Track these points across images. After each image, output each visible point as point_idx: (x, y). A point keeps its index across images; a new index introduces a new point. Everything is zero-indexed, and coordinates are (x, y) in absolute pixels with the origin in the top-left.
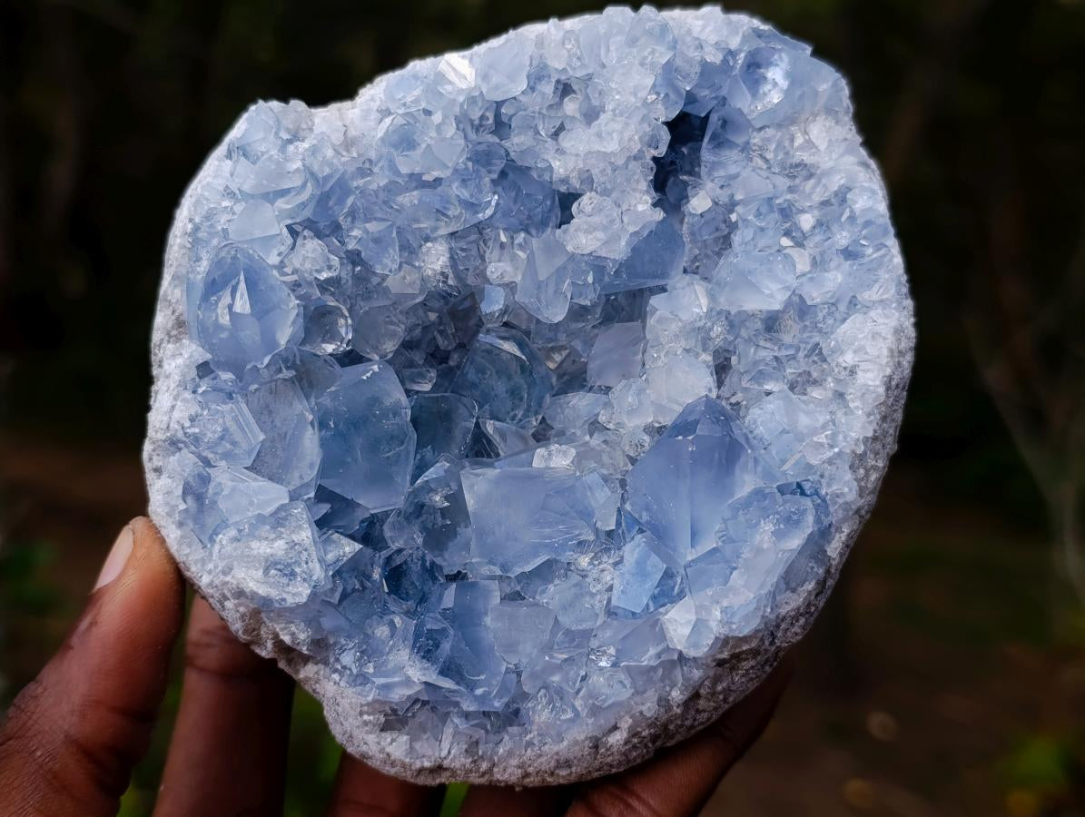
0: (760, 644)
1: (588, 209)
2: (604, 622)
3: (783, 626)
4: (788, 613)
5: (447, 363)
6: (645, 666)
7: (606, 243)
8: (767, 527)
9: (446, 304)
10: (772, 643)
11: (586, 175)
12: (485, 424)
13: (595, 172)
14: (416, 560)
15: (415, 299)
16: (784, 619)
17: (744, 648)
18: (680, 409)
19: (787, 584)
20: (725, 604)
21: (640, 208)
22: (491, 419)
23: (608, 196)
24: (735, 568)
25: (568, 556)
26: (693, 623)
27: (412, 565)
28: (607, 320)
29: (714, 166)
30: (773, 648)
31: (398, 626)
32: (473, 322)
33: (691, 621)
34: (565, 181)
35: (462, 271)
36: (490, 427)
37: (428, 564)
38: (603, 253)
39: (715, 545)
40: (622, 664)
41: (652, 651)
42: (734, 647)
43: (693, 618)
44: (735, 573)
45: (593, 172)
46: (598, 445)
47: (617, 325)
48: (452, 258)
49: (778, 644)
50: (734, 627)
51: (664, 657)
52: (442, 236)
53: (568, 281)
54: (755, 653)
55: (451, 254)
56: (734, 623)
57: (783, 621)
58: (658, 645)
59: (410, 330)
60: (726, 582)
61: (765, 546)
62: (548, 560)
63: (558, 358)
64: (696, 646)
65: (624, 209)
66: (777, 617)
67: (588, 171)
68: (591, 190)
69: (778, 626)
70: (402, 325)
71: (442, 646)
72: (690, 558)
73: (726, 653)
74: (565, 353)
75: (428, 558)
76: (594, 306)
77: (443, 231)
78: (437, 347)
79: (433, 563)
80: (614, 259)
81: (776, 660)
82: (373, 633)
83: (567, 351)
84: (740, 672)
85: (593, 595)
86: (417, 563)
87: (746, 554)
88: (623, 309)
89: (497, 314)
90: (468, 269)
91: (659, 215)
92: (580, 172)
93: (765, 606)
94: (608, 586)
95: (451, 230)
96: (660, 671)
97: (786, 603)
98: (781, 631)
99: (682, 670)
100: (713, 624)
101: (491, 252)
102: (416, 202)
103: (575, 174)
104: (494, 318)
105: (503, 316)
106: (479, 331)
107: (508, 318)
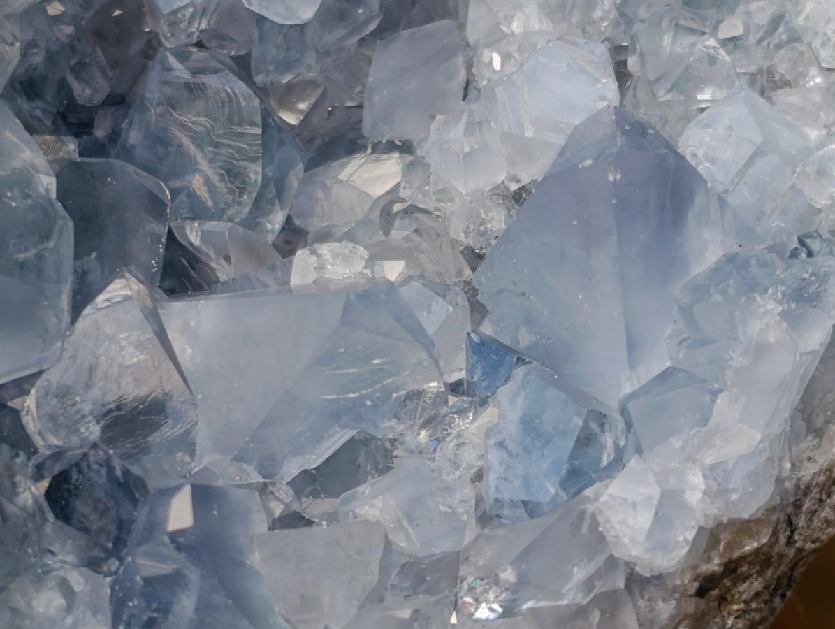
0: (773, 540)
2: (478, 537)
3: (807, 505)
4: (813, 478)
5: (90, 134)
6: (567, 606)
8: (769, 306)
10: (790, 541)
12: (183, 229)
14: (95, 466)
16: (807, 491)
17: (747, 548)
18: (561, 140)
19: (808, 420)
20: (709, 459)
22: (193, 219)
24: (720, 391)
25: (388, 427)
26: (655, 502)
27: (92, 475)
30: (791, 552)
31: (77, 589)
32: (136, 47)
33: (650, 498)
36: (193, 235)
37: (118, 473)
39: (668, 364)
40: (525, 607)
41: (579, 574)
42: (730, 546)
43: (655, 492)
44: (721, 400)
46: (407, 239)
49: (799, 544)
50: (734, 497)
51: (600, 587)
54: (762, 558)
56: (734, 490)
57: (806, 494)
58: (590, 561)
60: (704, 421)
61: (772, 338)
62: (352, 440)
63: (302, 103)
64: (664, 547)
66: (797, 487)
69: (798, 506)
71: (176, 608)
72: (627, 389)
73: (716, 561)
74: (315, 94)
75: (117, 463)
78: (72, 99)
79: (126, 473)
81: (789, 586)
82: (31, 607)
83: (321, 89)
84: (735, 607)
85: (449, 489)
86: (98, 471)
87: (738, 360)
93: (781, 459)
94: (474, 471)
96: (596, 616)
97: (809, 459)
98: (803, 517)
99: (635, 606)
100: (694, 497)
104: (182, 26)
105: (198, 21)
106: (150, 63)
107: (208, 24)
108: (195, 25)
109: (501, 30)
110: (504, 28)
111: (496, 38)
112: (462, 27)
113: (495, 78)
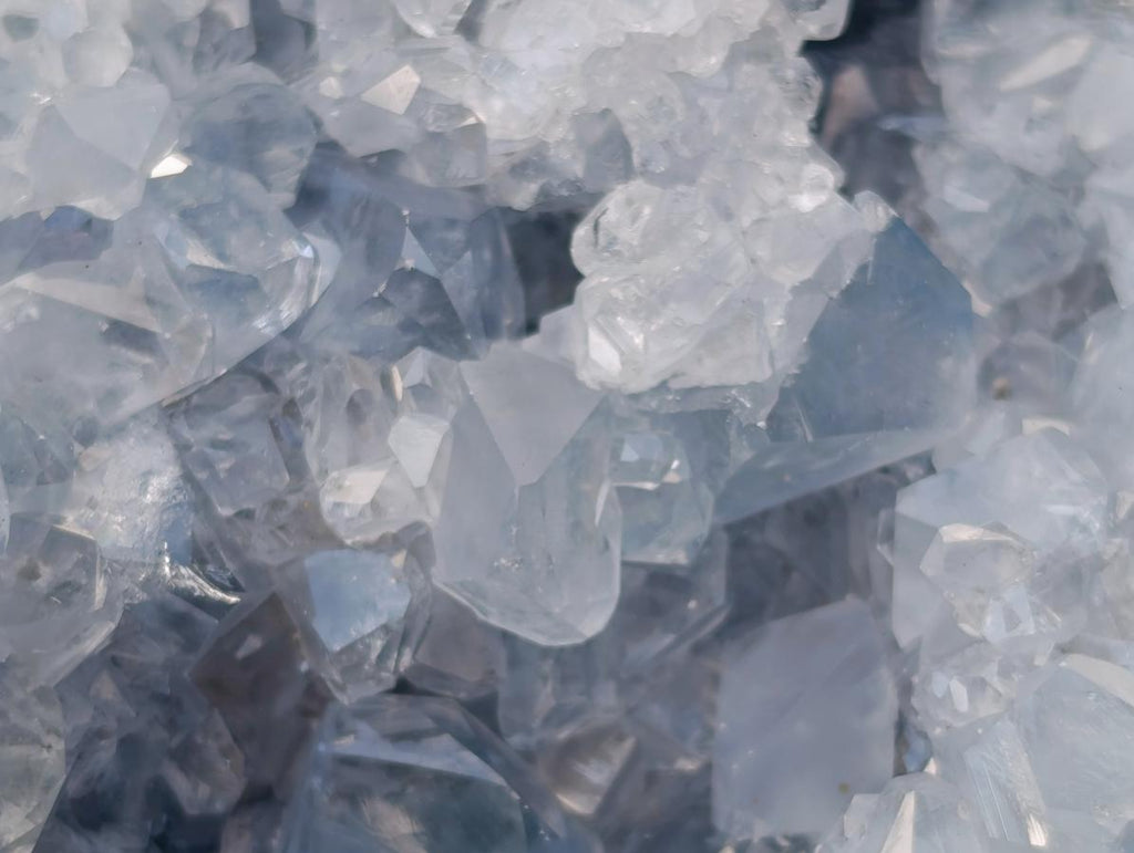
1: (629, 235)
7: (711, 341)
9: (190, 645)
11: (599, 131)
13: (629, 111)
15: (77, 640)
21: (806, 202)
23: (691, 181)
28: (746, 614)
29: (988, 68)
32: (285, 702)
34: (527, 164)
35: (229, 520)
38: (707, 373)
45: (622, 113)
47: (776, 629)
48: (187, 477)
52: (135, 417)
53: (605, 490)
55: (184, 466)
59: (78, 756)
63: (598, 774)
65: (746, 221)
67: (606, 112)
68: (627, 173)
70: (50, 739)
74: (620, 754)
76: (700, 565)
77: (140, 397)
80: (753, 384)
83: (629, 744)
88: (787, 570)
89: (378, 644)
90: (246, 515)
91: (874, 214)
92: (580, 119)
95: (164, 391)
101: (322, 440)
102: (34, 312)
103: (560, 132)
104: (367, 667)
105: (395, 655)
106: (315, 724)
107: (414, 657)
108: (391, 664)
109: (962, 632)
110: (967, 628)
111: (955, 646)
112: (882, 609)
113: (959, 724)
